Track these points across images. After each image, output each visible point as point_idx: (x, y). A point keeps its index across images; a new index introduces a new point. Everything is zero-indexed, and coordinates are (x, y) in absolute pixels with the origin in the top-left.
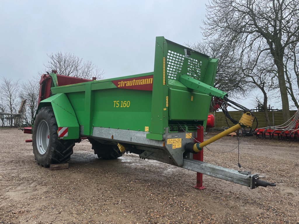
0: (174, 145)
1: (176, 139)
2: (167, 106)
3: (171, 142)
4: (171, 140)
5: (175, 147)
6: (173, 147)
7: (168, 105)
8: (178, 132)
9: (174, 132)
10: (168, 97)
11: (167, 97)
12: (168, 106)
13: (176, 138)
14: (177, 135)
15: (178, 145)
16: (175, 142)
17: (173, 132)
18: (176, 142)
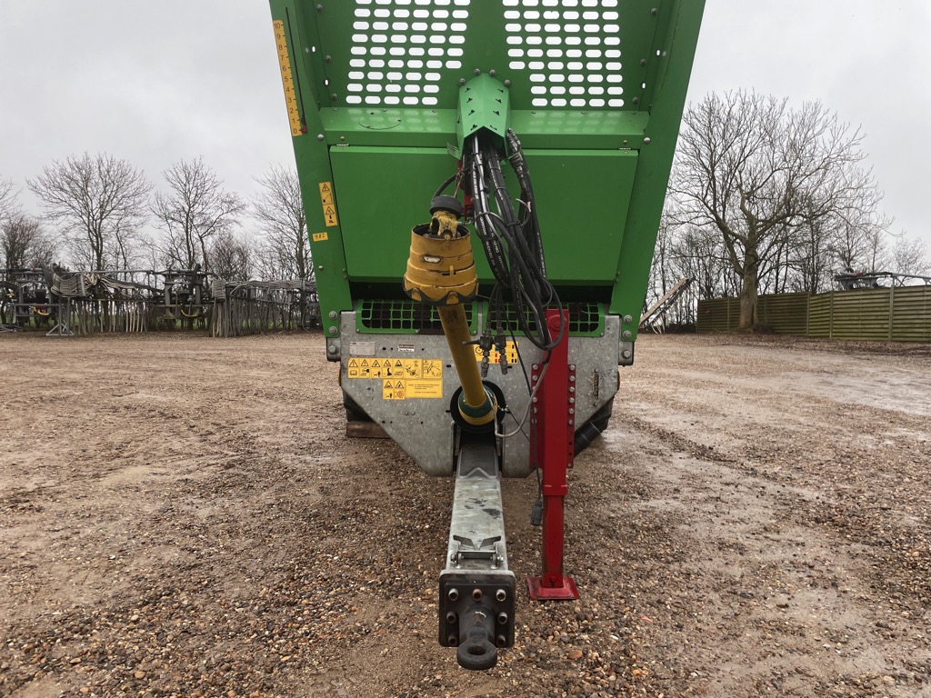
0: (394, 383)
1: (409, 362)
2: (328, 224)
3: (374, 371)
4: (371, 362)
5: (400, 394)
6: (386, 392)
7: (334, 218)
8: (419, 333)
9: (391, 330)
10: (328, 184)
11: (321, 185)
12: (336, 223)
13: (409, 356)
14: (411, 346)
15: (419, 387)
16: (398, 374)
17: (381, 330)
18: (407, 375)
